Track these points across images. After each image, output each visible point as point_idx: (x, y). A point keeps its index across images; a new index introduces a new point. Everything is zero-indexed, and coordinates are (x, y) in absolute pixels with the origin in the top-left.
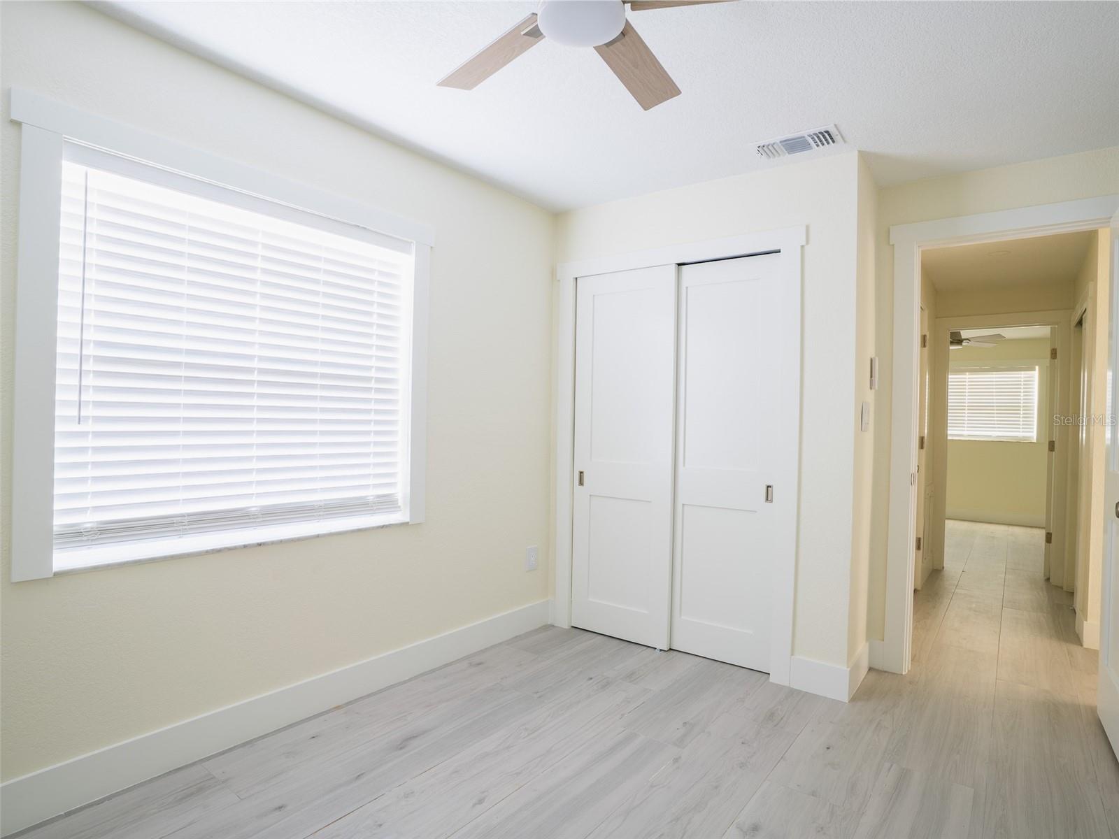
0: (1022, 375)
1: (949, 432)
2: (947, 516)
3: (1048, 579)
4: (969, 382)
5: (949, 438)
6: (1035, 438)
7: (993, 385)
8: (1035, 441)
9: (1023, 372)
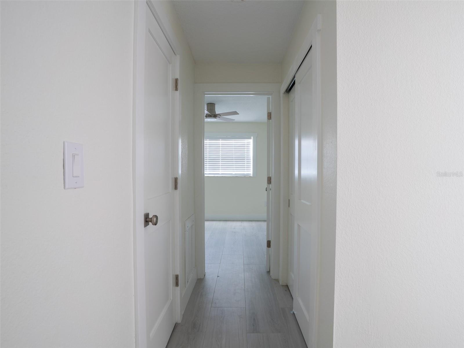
0: (246, 141)
1: (205, 172)
2: (206, 218)
3: (269, 272)
4: (221, 144)
5: (205, 175)
6: (252, 174)
7: (232, 146)
8: (252, 176)
9: (246, 140)
